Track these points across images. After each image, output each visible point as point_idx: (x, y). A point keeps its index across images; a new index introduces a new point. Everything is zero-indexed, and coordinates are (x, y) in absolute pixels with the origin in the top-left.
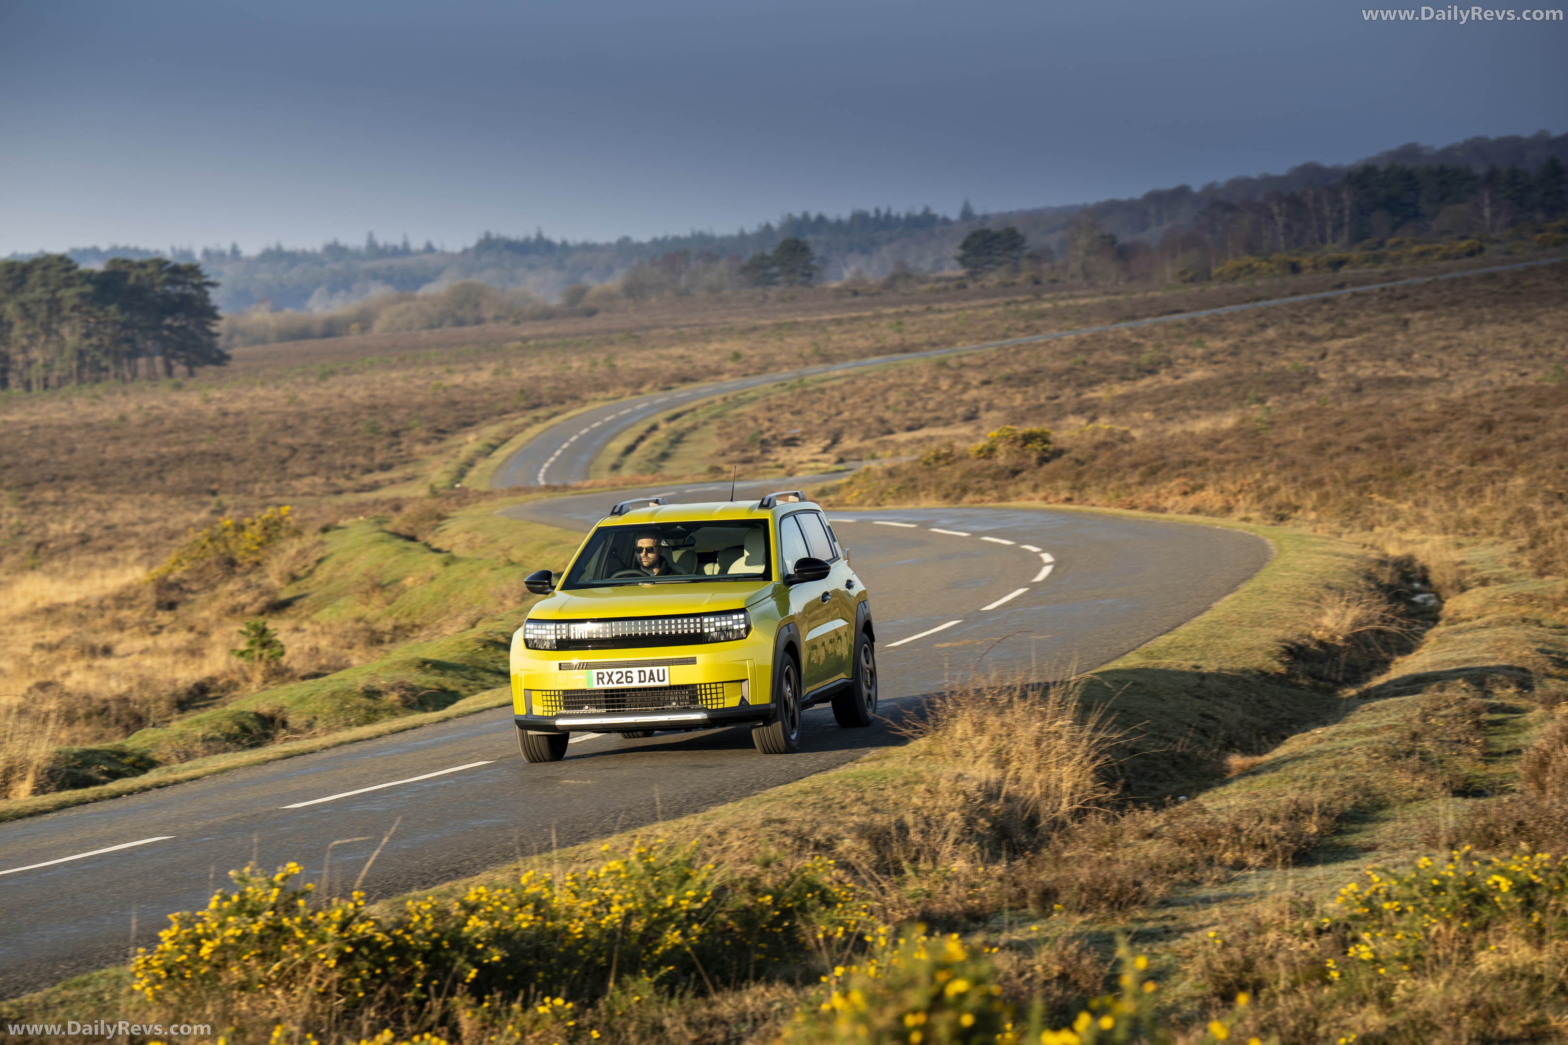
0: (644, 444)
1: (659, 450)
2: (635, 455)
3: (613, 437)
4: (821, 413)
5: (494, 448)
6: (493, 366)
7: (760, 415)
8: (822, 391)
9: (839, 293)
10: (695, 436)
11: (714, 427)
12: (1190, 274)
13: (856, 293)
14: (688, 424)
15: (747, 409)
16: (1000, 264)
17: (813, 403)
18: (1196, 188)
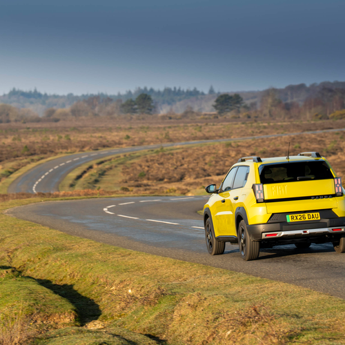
0: (87, 175)
1: (94, 178)
2: (82, 180)
3: (71, 171)
4: (173, 164)
5: (11, 173)
6: (13, 137)
7: (143, 164)
8: (172, 154)
9: (163, 117)
10: (111, 172)
11: (120, 168)
12: (320, 116)
13: (170, 118)
14: (107, 166)
15: (136, 161)
16: (232, 109)
17: (168, 159)
18: (308, 85)
